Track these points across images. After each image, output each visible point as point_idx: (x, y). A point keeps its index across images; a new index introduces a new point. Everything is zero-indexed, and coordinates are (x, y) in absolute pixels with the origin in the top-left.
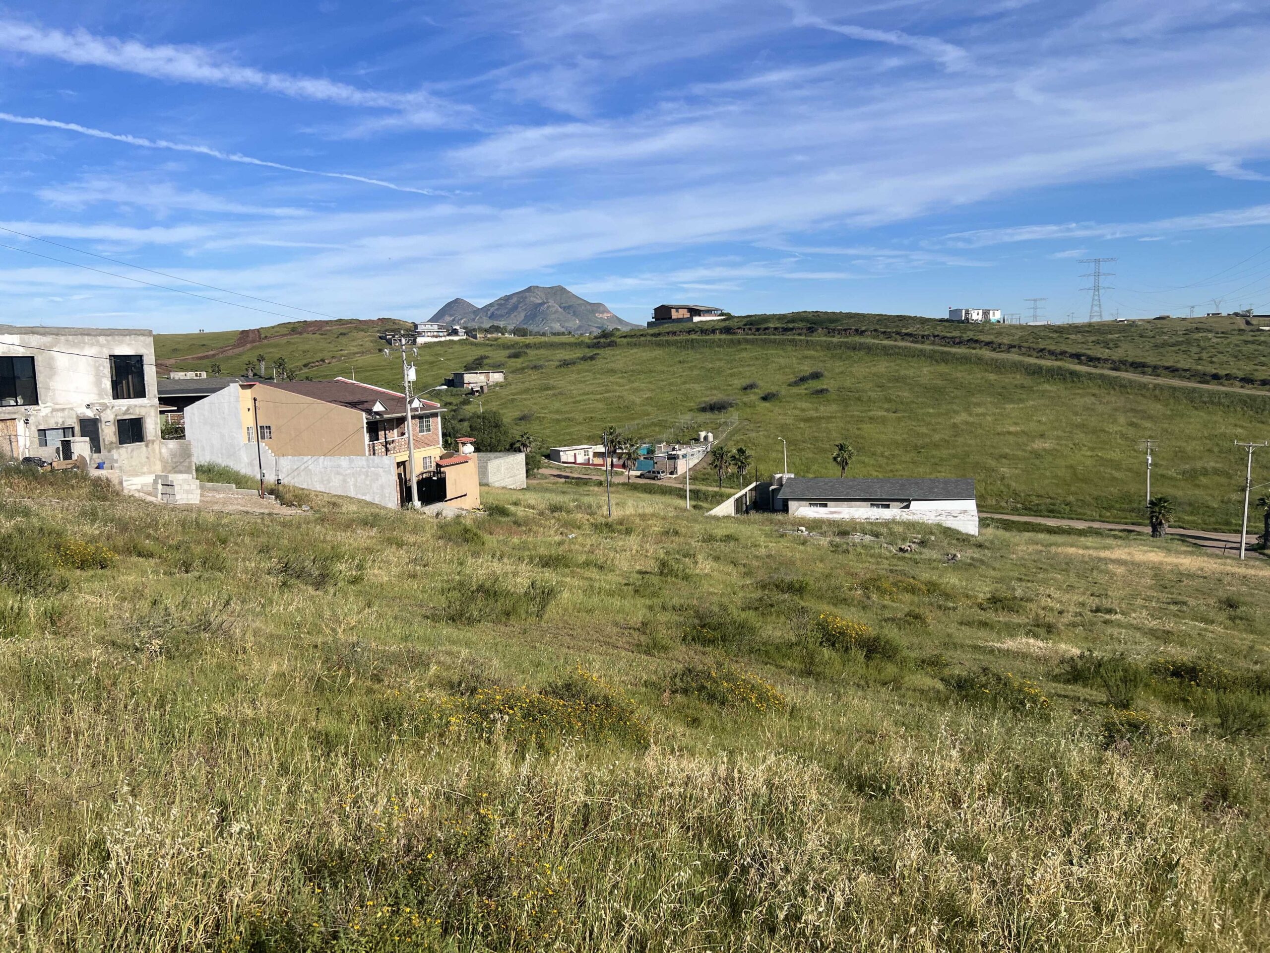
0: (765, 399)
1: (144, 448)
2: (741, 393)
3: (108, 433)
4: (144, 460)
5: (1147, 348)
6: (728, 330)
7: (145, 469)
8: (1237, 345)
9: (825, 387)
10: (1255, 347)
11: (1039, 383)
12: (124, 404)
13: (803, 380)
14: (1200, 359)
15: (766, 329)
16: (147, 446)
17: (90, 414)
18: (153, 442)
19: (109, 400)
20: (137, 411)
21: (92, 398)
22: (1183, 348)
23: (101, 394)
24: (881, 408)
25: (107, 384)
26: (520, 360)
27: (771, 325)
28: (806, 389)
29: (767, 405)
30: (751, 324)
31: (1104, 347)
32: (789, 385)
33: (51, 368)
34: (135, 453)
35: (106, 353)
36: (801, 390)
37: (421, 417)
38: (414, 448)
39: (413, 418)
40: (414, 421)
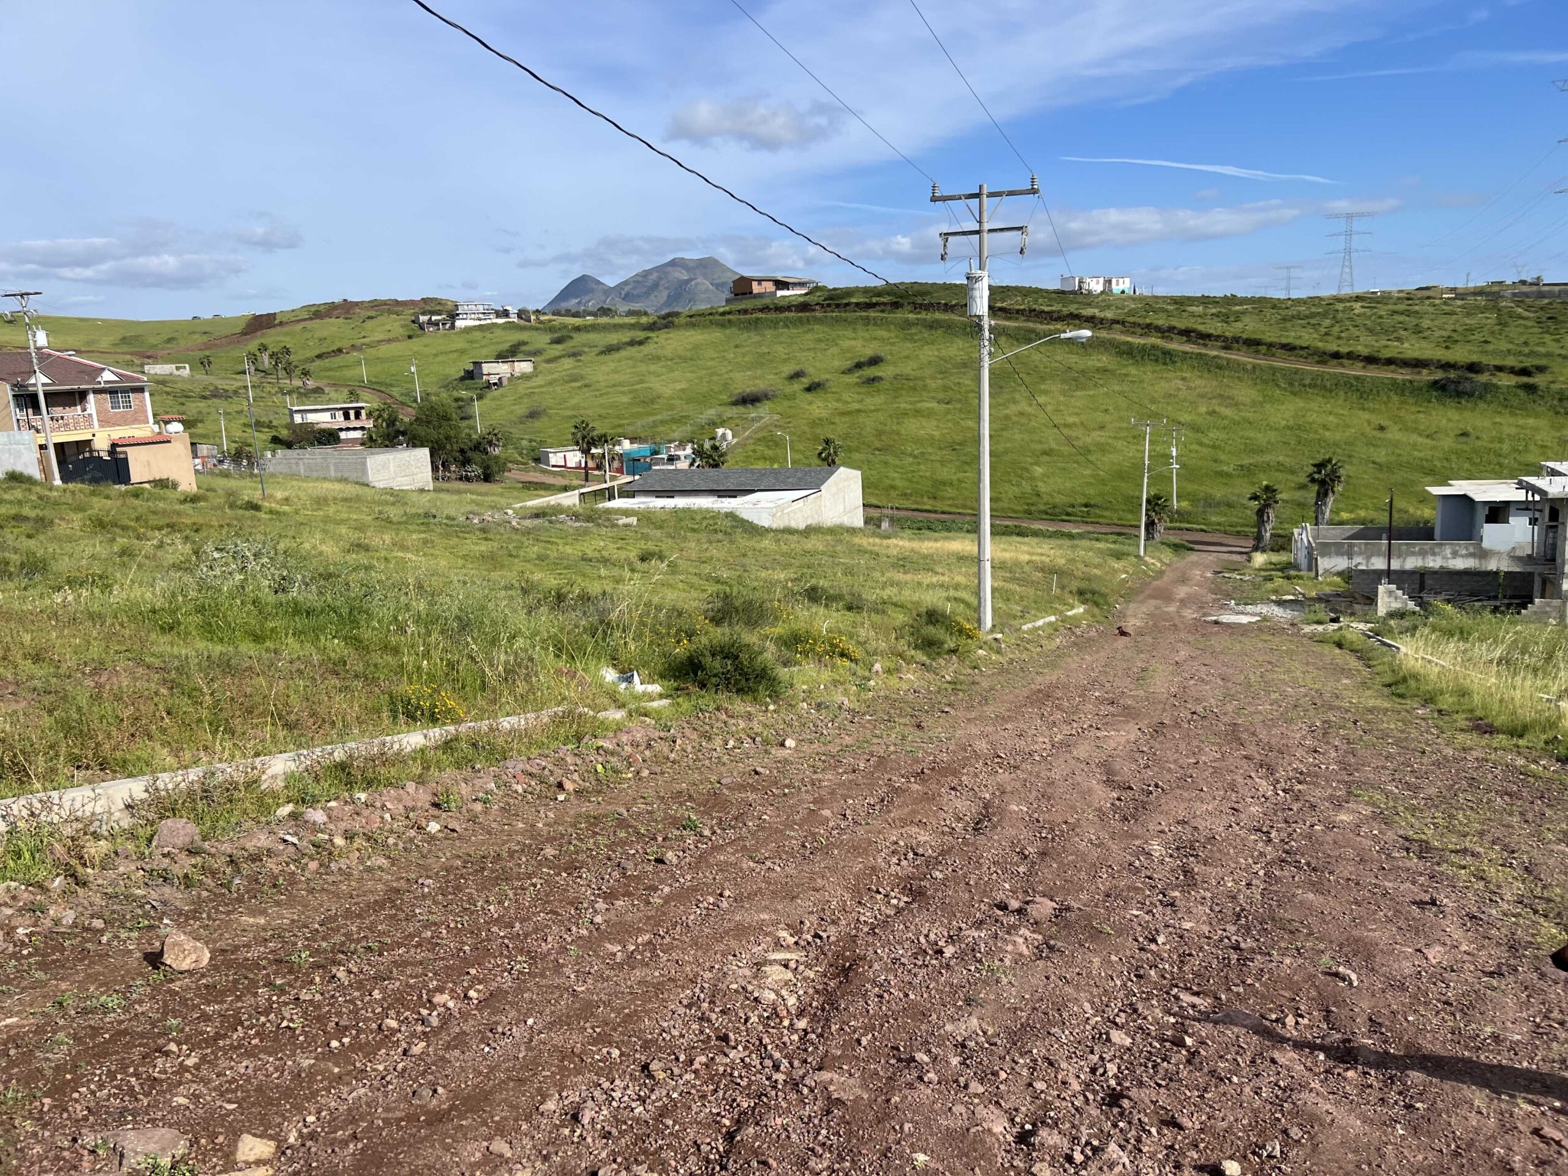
0: (808, 389)
2: (786, 382)
5: (1272, 322)
6: (804, 307)
8: (1381, 317)
9: (880, 374)
10: (1401, 318)
11: (1126, 366)
13: (859, 366)
14: (1326, 334)
15: (847, 305)
22: (1312, 321)
24: (933, 398)
26: (560, 347)
27: (854, 300)
28: (858, 377)
29: (809, 396)
30: (831, 299)
31: (1223, 321)
32: (843, 373)
36: (853, 379)
37: (113, 392)
38: (101, 426)
39: (96, 392)
40: (99, 396)
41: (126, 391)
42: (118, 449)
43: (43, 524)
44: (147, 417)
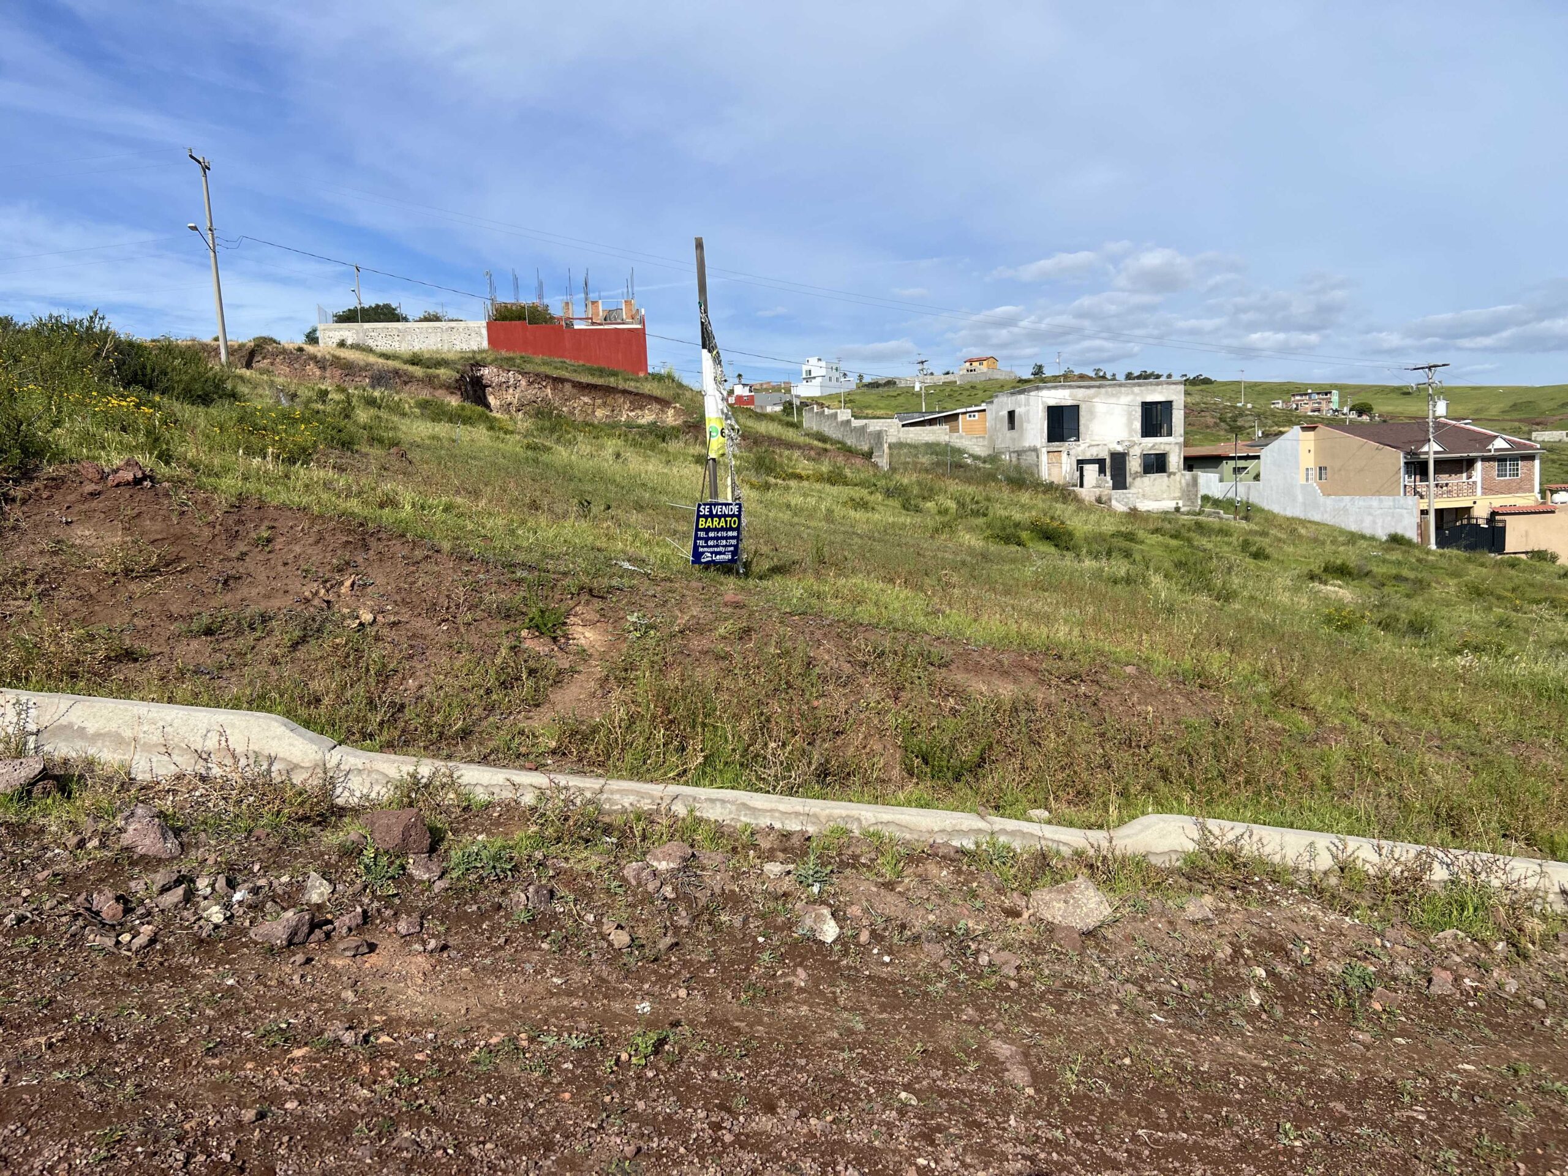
1: (1166, 479)
3: (1134, 465)
4: (1165, 487)
7: (1165, 496)
12: (1150, 441)
16: (1169, 476)
17: (1120, 449)
18: (1174, 474)
19: (1137, 437)
20: (1162, 447)
21: (1123, 435)
23: (1131, 431)
25: (1137, 425)
33: (1092, 413)
34: (1157, 482)
35: (1140, 400)
37: (1501, 459)
38: (1483, 493)
39: (1485, 459)
40: (1487, 464)
41: (1515, 459)
42: (1497, 518)
43: (1420, 586)
44: (1533, 486)
